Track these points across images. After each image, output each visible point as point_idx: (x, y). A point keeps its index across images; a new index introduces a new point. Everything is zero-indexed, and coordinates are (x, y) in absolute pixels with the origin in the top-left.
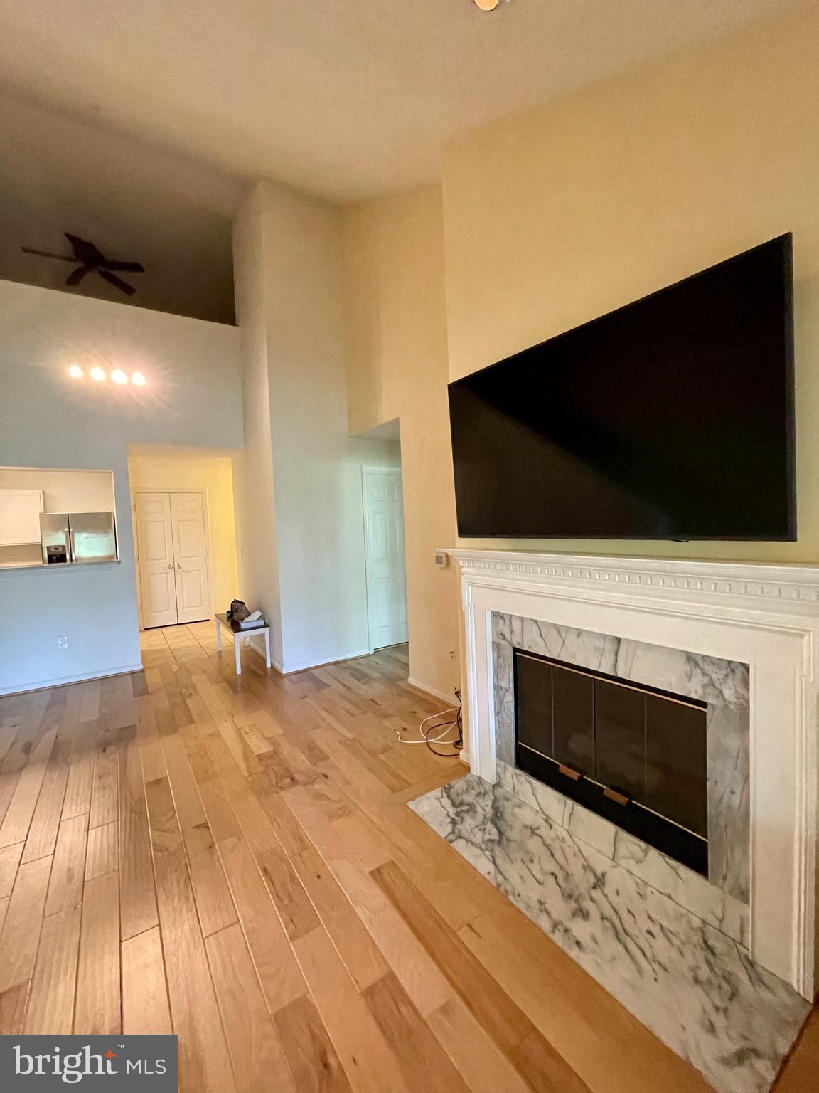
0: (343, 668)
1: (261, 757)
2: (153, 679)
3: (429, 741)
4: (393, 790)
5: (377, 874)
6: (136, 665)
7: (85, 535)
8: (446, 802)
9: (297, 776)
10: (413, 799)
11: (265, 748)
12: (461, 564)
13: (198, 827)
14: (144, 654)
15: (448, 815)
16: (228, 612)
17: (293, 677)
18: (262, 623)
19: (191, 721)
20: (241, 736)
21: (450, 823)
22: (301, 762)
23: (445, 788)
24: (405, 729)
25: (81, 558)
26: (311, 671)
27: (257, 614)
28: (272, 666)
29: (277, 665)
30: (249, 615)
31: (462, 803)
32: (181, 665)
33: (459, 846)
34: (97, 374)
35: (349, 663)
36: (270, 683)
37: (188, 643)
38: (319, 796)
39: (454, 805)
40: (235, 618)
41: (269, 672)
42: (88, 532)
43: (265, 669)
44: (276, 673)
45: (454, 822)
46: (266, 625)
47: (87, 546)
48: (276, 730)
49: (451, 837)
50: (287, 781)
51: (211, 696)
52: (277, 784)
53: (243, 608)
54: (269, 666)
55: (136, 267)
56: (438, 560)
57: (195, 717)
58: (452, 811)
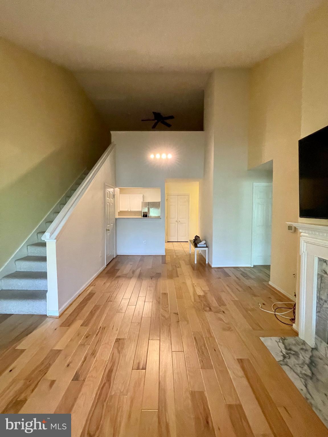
0: (238, 270)
1: (199, 296)
2: (168, 259)
3: (276, 313)
4: (254, 329)
5: (240, 361)
6: (163, 253)
7: (153, 209)
8: (281, 344)
9: (212, 308)
10: (263, 337)
11: (202, 294)
12: (301, 231)
13: (175, 313)
14: (166, 250)
15: (281, 352)
16: (194, 240)
17: (216, 269)
18: (205, 246)
19: (178, 276)
20: (193, 287)
21: (282, 356)
22: (214, 303)
23: (282, 338)
24: (264, 304)
25: (151, 216)
26: (223, 268)
27: (204, 242)
28: (208, 263)
29: (210, 263)
30: (201, 242)
31: (290, 349)
32: (177, 256)
33: (285, 368)
34: (158, 156)
35: (241, 269)
36: (207, 269)
37: (180, 249)
38: (221, 320)
39: (286, 348)
40: (196, 242)
41: (207, 265)
42: (154, 208)
43: (205, 264)
44: (209, 266)
45: (284, 357)
46: (207, 247)
47: (154, 213)
48: (206, 288)
49: (282, 362)
50: (208, 309)
51: (185, 270)
52: (204, 308)
53: (199, 239)
54: (207, 263)
55: (172, 117)
56: (290, 228)
57: (179, 275)
58: (284, 351)
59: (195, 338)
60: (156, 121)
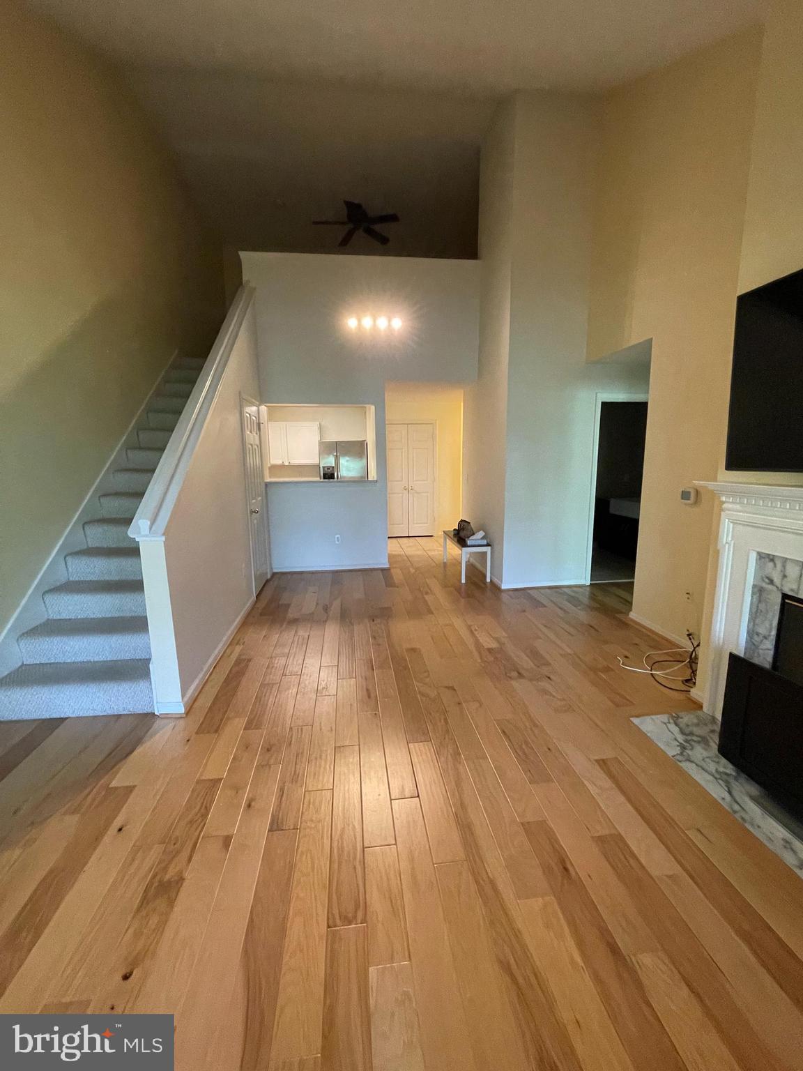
0: (556, 592)
1: (490, 650)
2: (397, 575)
3: (653, 672)
4: (617, 705)
5: (602, 763)
6: (384, 564)
7: (347, 458)
8: (675, 729)
9: (522, 672)
10: (637, 716)
11: (494, 645)
12: (723, 499)
13: (448, 688)
14: (391, 557)
15: (676, 739)
16: (455, 530)
17: (511, 593)
18: (485, 542)
19: (430, 612)
20: (472, 632)
21: (678, 746)
22: (526, 662)
23: (673, 717)
24: (626, 657)
25: (344, 477)
26: (529, 591)
27: (481, 534)
28: (491, 580)
29: (496, 580)
30: (473, 534)
31: (691, 734)
32: (417, 569)
33: (686, 766)
34: (367, 322)
35: (563, 589)
36: (489, 593)
37: (419, 553)
38: (545, 692)
39: (682, 732)
40: (461, 535)
41: (489, 585)
42: (349, 457)
43: (485, 582)
44: (495, 588)
45: (683, 748)
46: (488, 545)
47: (348, 468)
48: (501, 634)
49: (678, 757)
50: (514, 674)
51: (439, 596)
52: (506, 673)
53: (469, 528)
54: (488, 580)
55: (393, 218)
56: (685, 495)
57: (432, 608)
58: (681, 738)
59: (504, 732)
60: (350, 226)
